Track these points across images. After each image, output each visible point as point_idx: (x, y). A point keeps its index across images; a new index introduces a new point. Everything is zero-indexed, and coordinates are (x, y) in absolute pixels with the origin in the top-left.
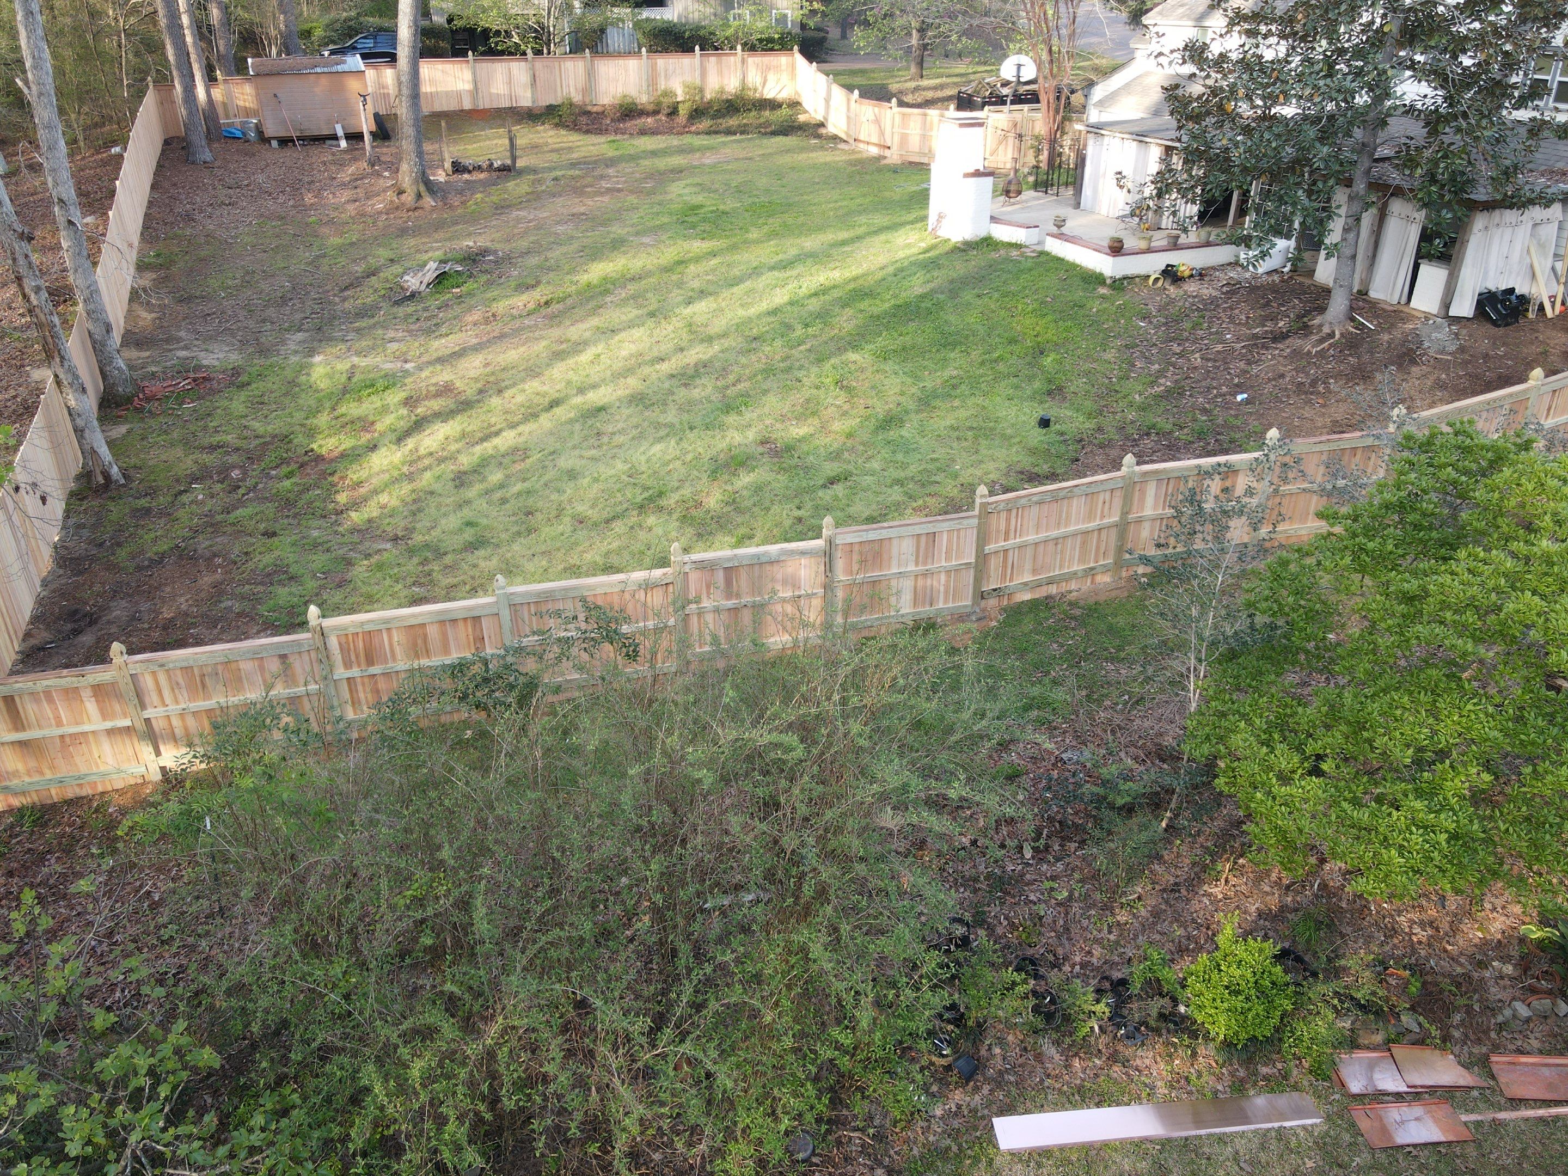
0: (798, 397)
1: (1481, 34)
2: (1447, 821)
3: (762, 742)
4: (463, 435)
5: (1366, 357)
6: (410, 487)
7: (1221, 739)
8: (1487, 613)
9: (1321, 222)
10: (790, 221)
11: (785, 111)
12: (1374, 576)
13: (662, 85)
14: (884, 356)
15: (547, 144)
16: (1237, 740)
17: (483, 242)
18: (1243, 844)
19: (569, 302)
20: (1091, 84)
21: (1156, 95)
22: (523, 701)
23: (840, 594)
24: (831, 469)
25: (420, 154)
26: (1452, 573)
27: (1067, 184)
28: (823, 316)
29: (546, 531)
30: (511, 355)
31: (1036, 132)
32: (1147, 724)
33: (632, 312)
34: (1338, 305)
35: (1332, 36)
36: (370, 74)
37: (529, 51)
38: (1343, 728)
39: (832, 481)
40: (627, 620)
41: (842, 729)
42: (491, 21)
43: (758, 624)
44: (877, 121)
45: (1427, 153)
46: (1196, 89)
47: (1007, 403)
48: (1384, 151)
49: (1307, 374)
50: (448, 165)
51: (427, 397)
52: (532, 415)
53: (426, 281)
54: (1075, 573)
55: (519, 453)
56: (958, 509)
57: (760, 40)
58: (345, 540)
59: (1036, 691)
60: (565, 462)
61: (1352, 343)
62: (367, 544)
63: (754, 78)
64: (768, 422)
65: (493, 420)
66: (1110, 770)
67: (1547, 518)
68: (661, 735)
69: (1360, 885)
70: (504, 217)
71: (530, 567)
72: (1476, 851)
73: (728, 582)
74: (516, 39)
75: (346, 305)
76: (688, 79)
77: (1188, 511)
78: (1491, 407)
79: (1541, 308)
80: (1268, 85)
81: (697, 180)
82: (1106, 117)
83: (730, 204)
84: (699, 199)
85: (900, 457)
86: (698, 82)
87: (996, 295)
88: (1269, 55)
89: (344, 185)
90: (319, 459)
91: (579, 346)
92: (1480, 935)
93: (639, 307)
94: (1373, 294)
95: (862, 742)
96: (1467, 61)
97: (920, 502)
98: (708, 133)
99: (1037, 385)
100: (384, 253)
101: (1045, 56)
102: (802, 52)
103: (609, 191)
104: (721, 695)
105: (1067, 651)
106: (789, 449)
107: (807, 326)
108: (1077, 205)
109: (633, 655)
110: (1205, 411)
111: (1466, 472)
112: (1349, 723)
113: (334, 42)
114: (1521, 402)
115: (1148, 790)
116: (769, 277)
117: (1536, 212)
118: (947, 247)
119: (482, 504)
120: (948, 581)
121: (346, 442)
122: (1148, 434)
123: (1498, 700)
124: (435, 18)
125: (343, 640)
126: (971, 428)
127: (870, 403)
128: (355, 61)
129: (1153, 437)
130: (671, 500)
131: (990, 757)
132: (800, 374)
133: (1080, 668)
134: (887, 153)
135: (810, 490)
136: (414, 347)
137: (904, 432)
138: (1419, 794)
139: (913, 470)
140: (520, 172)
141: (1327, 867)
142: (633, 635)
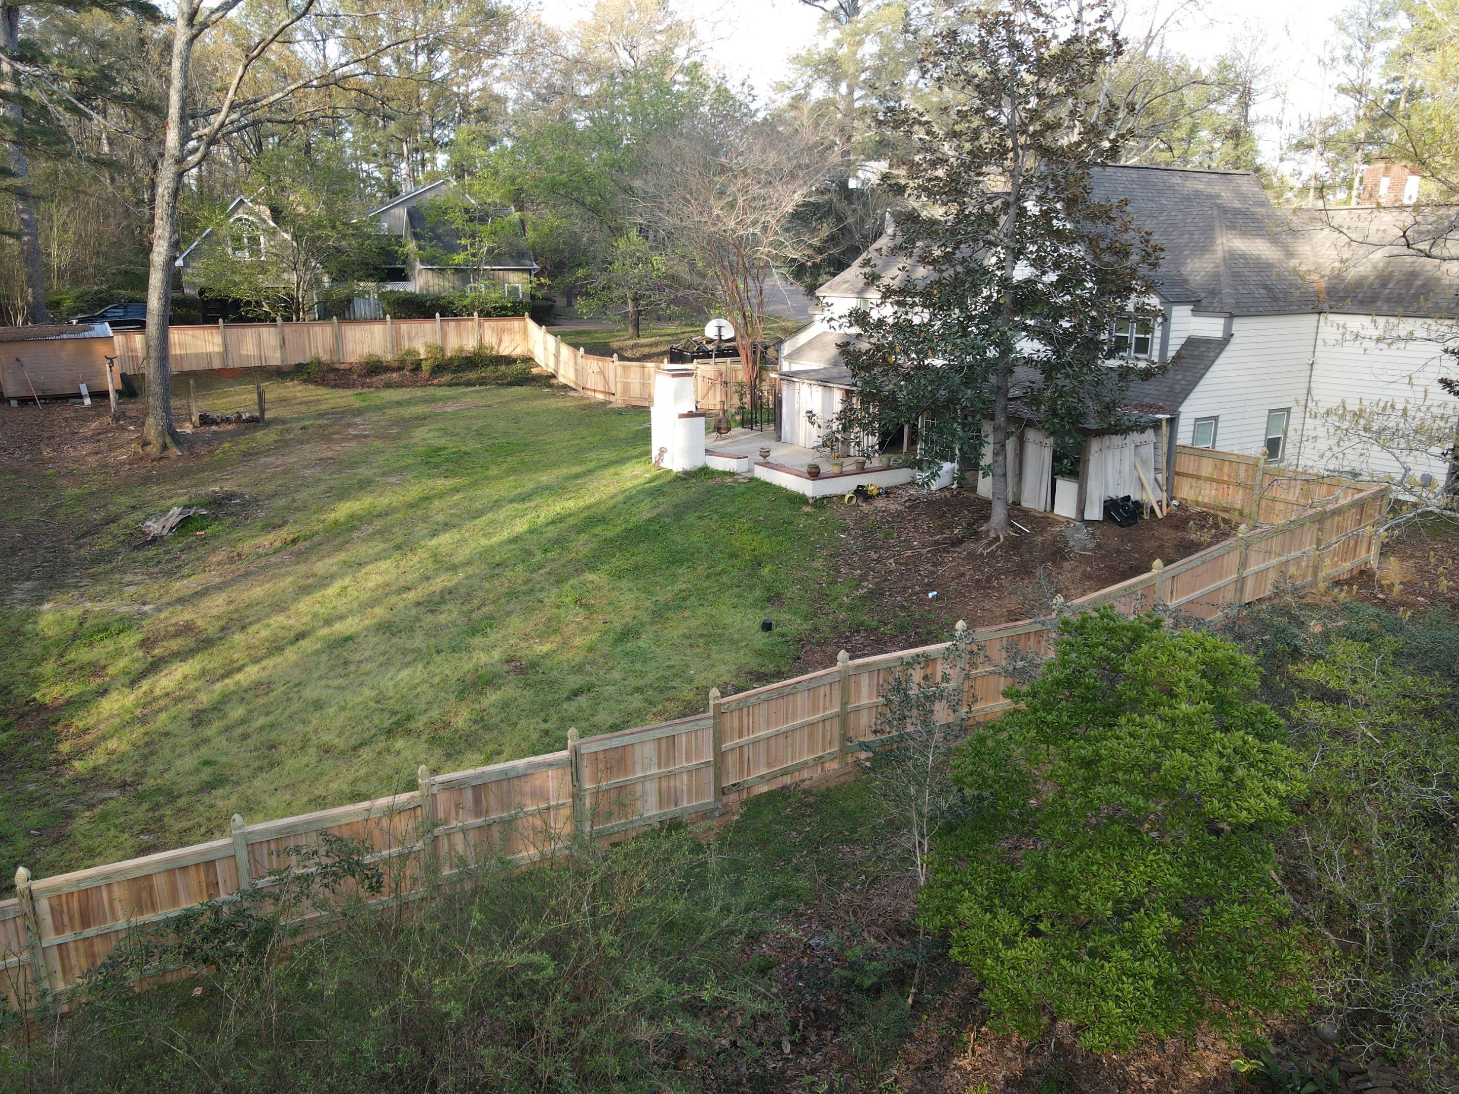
0: (539, 618)
1: (1073, 304)
2: (1150, 967)
3: (511, 963)
4: (203, 672)
5: (1027, 556)
6: (142, 730)
7: (951, 910)
8: (1150, 772)
9: (975, 448)
10: (527, 459)
11: (519, 366)
12: (1057, 746)
13: (406, 345)
14: (618, 575)
15: (295, 398)
16: (963, 910)
17: (229, 487)
18: (983, 1012)
19: (316, 539)
20: (780, 342)
21: (833, 351)
22: (257, 948)
23: (588, 803)
24: (574, 682)
25: (167, 409)
26: (1118, 738)
27: (768, 422)
28: (560, 542)
29: (291, 763)
30: (257, 592)
31: (739, 379)
32: (885, 901)
33: (379, 546)
34: (999, 514)
35: (963, 308)
36: (119, 340)
37: (279, 318)
38: (1051, 887)
39: (576, 693)
40: (370, 850)
41: (593, 940)
42: (243, 293)
43: (507, 840)
44: (602, 372)
45: (1048, 393)
46: (864, 346)
47: (732, 611)
48: (1015, 392)
49: (983, 572)
50: (195, 418)
51: (166, 638)
52: (276, 648)
53: (168, 526)
54: (806, 763)
55: (263, 687)
56: (695, 712)
57: (495, 308)
58: (67, 791)
59: (778, 881)
60: (309, 693)
61: (1015, 544)
62: (91, 794)
63: (490, 338)
64: (512, 642)
65: (236, 656)
66: (856, 952)
67: (1182, 684)
68: (406, 969)
69: (1089, 1040)
70: (251, 464)
71: (272, 802)
72: (1179, 992)
73: (477, 801)
74: (266, 308)
75: (82, 552)
76: (430, 340)
77: (896, 699)
78: (1128, 593)
79: (1152, 510)
80: (918, 343)
81: (440, 425)
82: (795, 367)
83: (471, 446)
84: (442, 442)
85: (638, 666)
86: (439, 343)
87: (715, 517)
88: (916, 320)
89: (86, 439)
90: (42, 707)
91: (325, 581)
92: (1198, 1074)
93: (385, 541)
94: (1025, 504)
95: (613, 953)
96: (1066, 325)
97: (660, 707)
98: (450, 385)
99: (757, 593)
100: (125, 501)
101: (740, 320)
102: (533, 317)
103: (356, 437)
104: (469, 919)
105: (806, 838)
106: (533, 665)
107: (546, 551)
108: (779, 438)
109: (376, 888)
110: (903, 608)
111: (1115, 650)
112: (1055, 883)
113: (84, 312)
114: (1149, 587)
115: (892, 967)
116: (509, 509)
117: (1135, 437)
118: (670, 477)
119: (221, 742)
120: (690, 781)
121: (74, 689)
122: (858, 631)
123: (1172, 848)
124: (187, 291)
125: (55, 902)
126: (702, 636)
127: (608, 618)
128: (105, 329)
129: (863, 634)
130: (419, 723)
131: (743, 951)
132: (541, 595)
133: (818, 853)
134: (612, 398)
135: (555, 704)
136: (154, 589)
137: (641, 643)
138: (1124, 943)
139: (651, 677)
140: (268, 423)
141: (1059, 1025)
142: (376, 864)
